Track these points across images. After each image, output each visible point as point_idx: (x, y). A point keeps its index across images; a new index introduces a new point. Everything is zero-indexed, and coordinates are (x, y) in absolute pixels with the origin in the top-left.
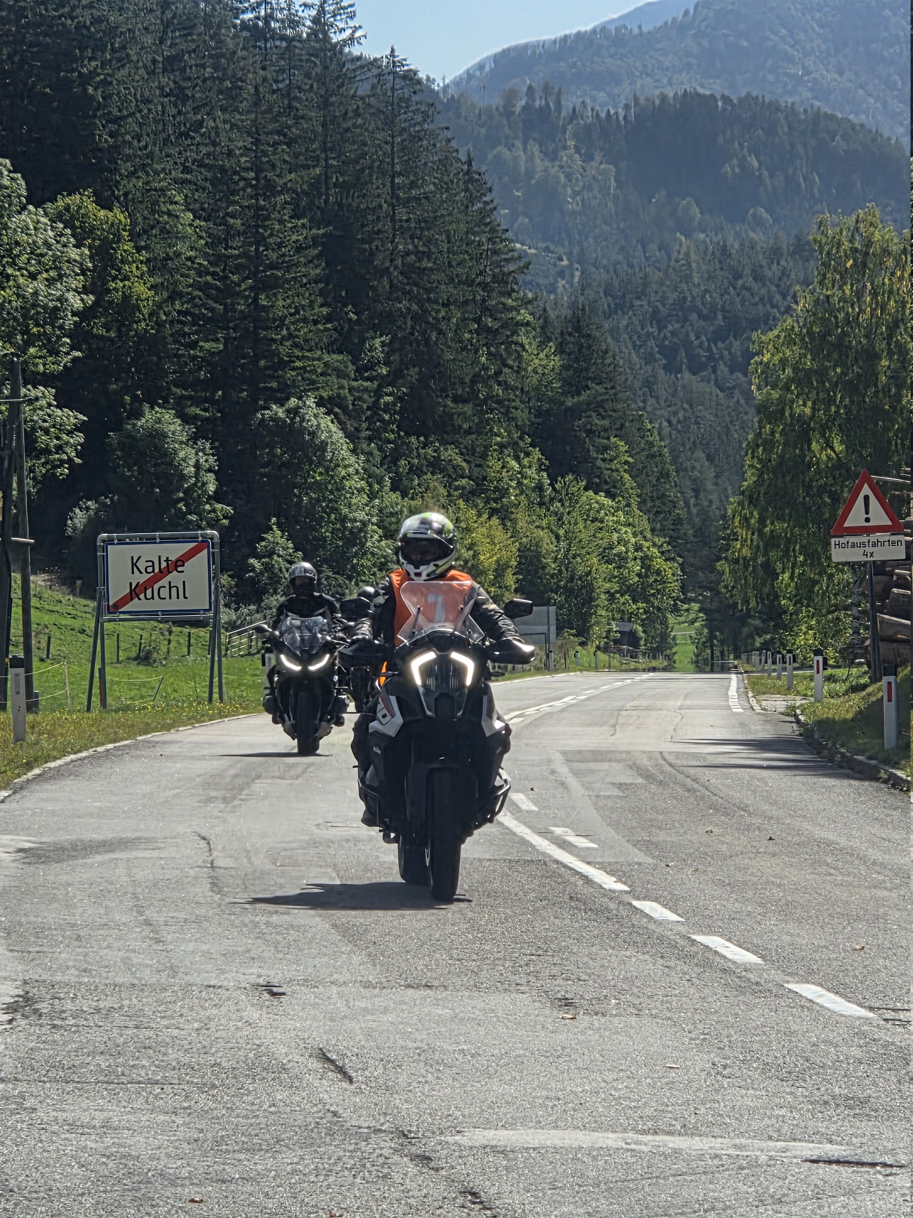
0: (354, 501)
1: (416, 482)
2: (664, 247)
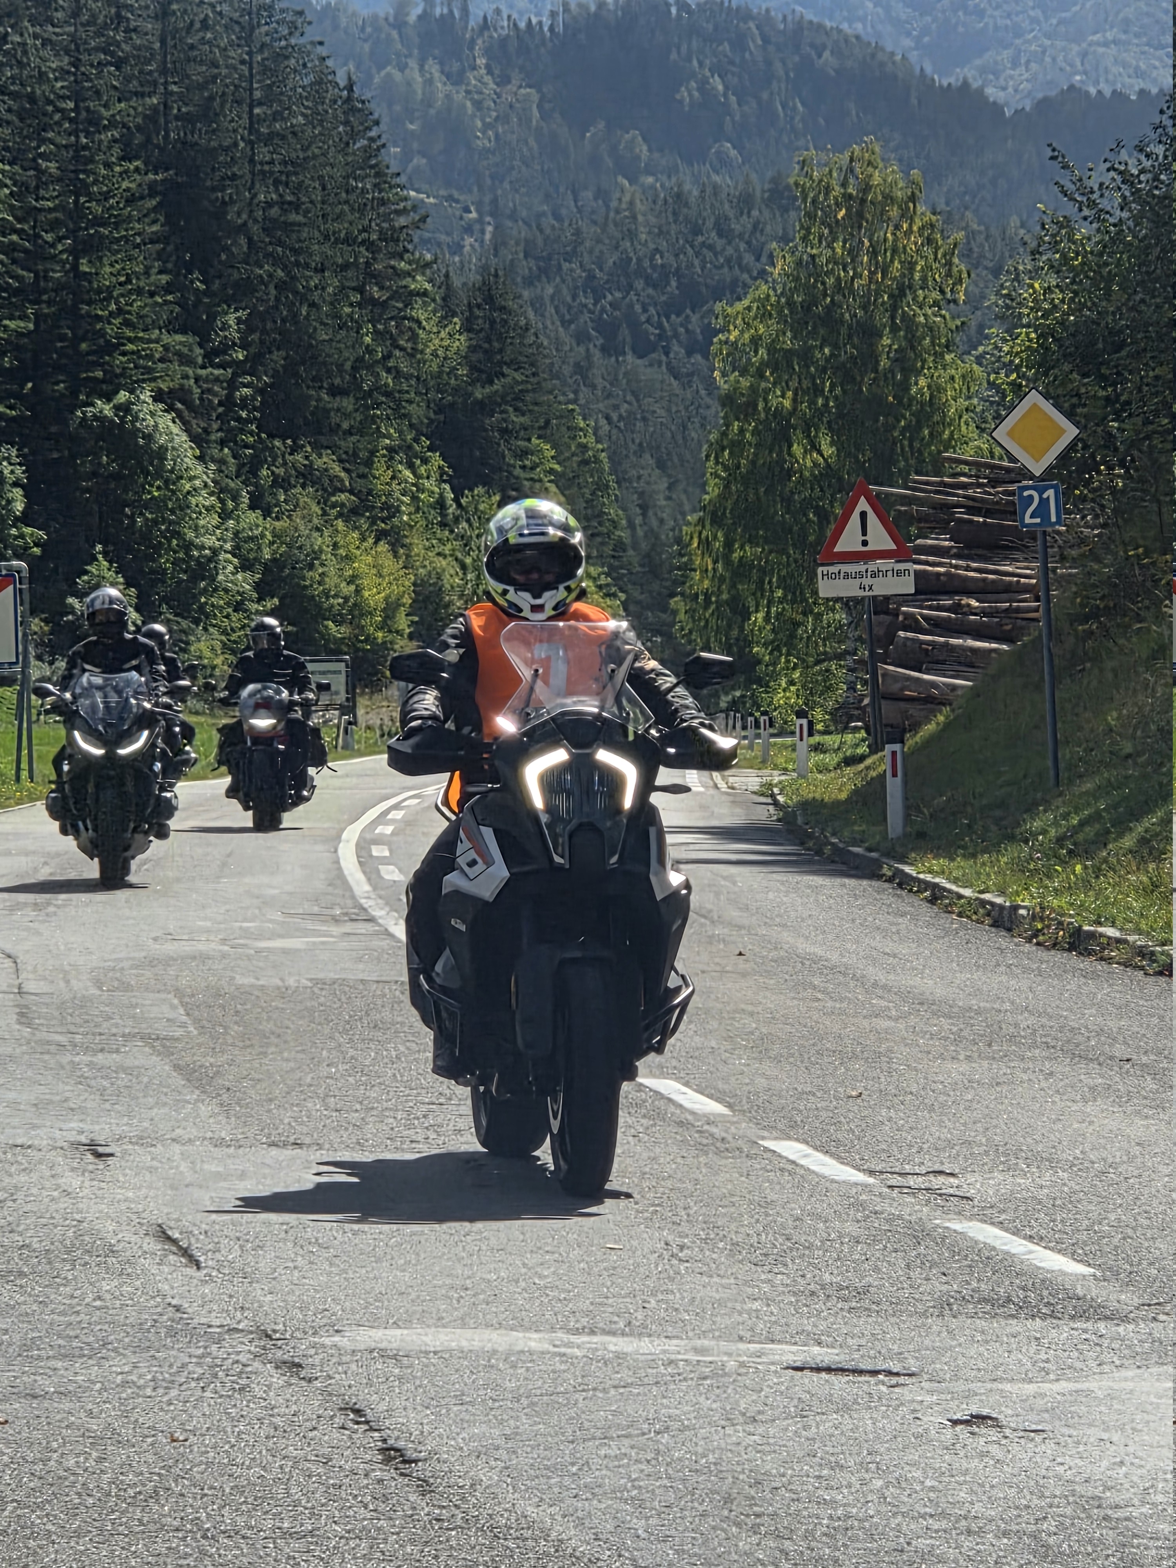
0: (202, 522)
1: (282, 498)
2: (601, 194)
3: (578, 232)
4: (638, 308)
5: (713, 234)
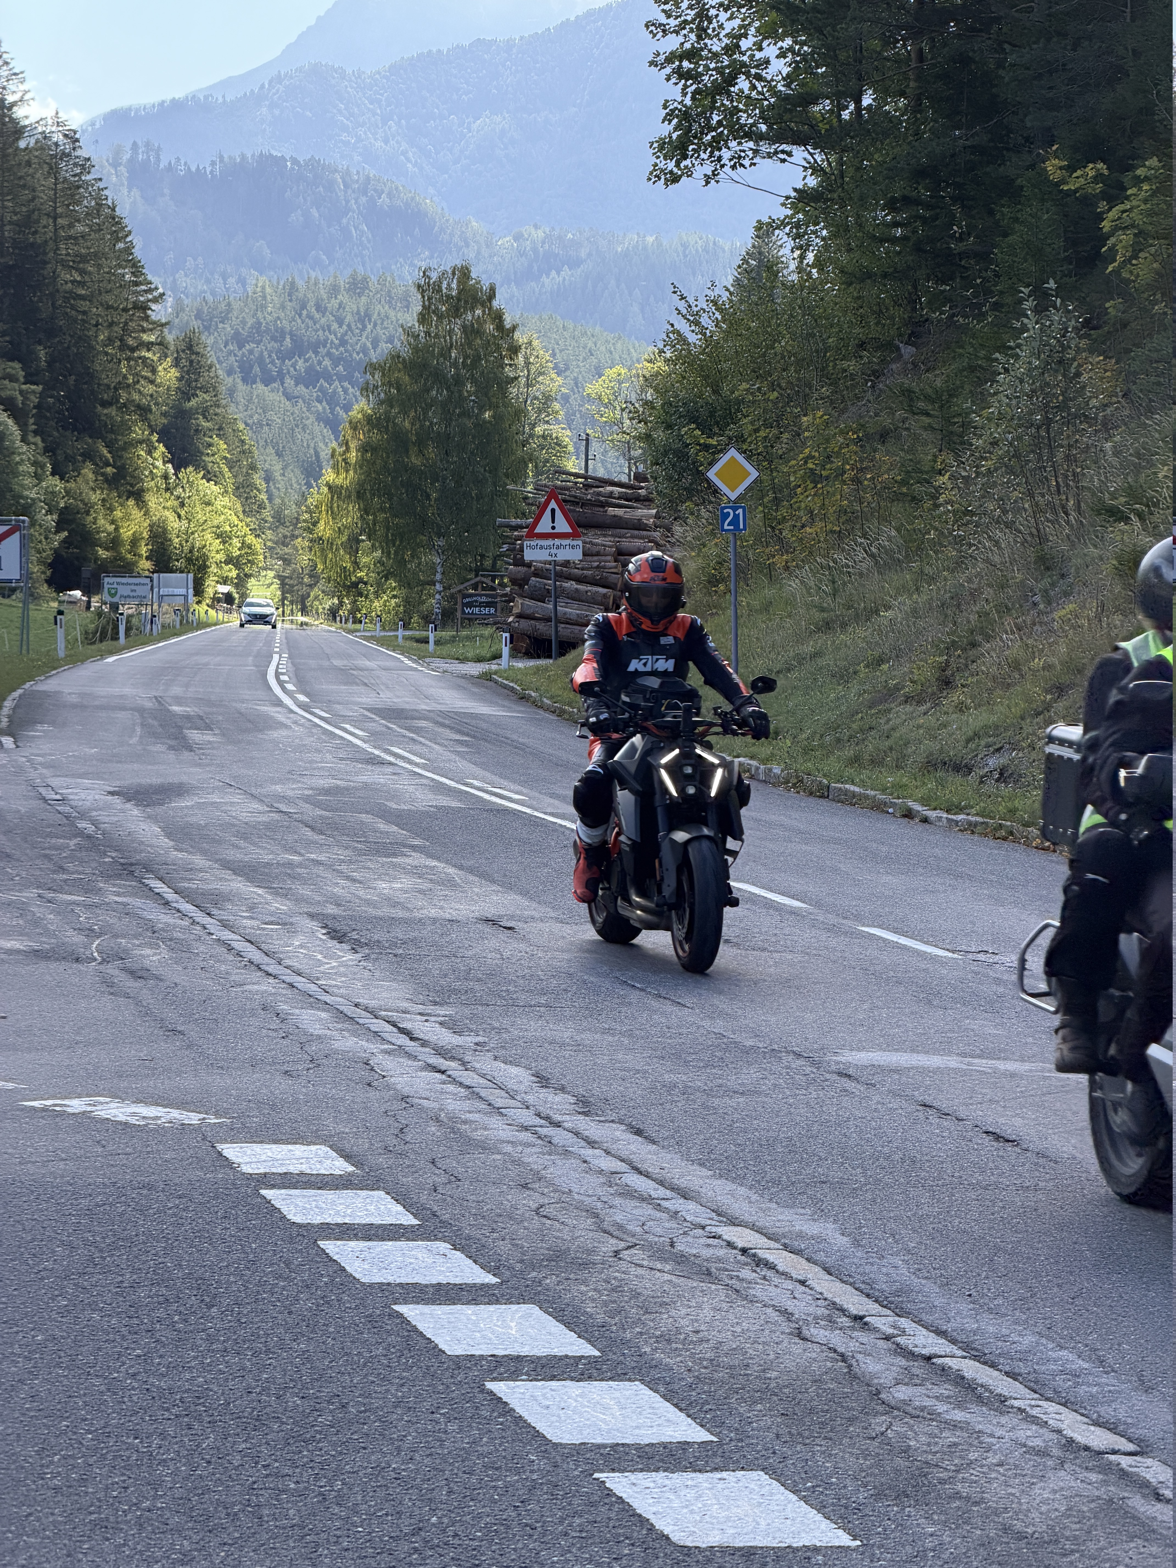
0: (26, 482)
1: (71, 468)
2: (242, 281)
3: (229, 304)
4: (265, 353)
5: (313, 310)
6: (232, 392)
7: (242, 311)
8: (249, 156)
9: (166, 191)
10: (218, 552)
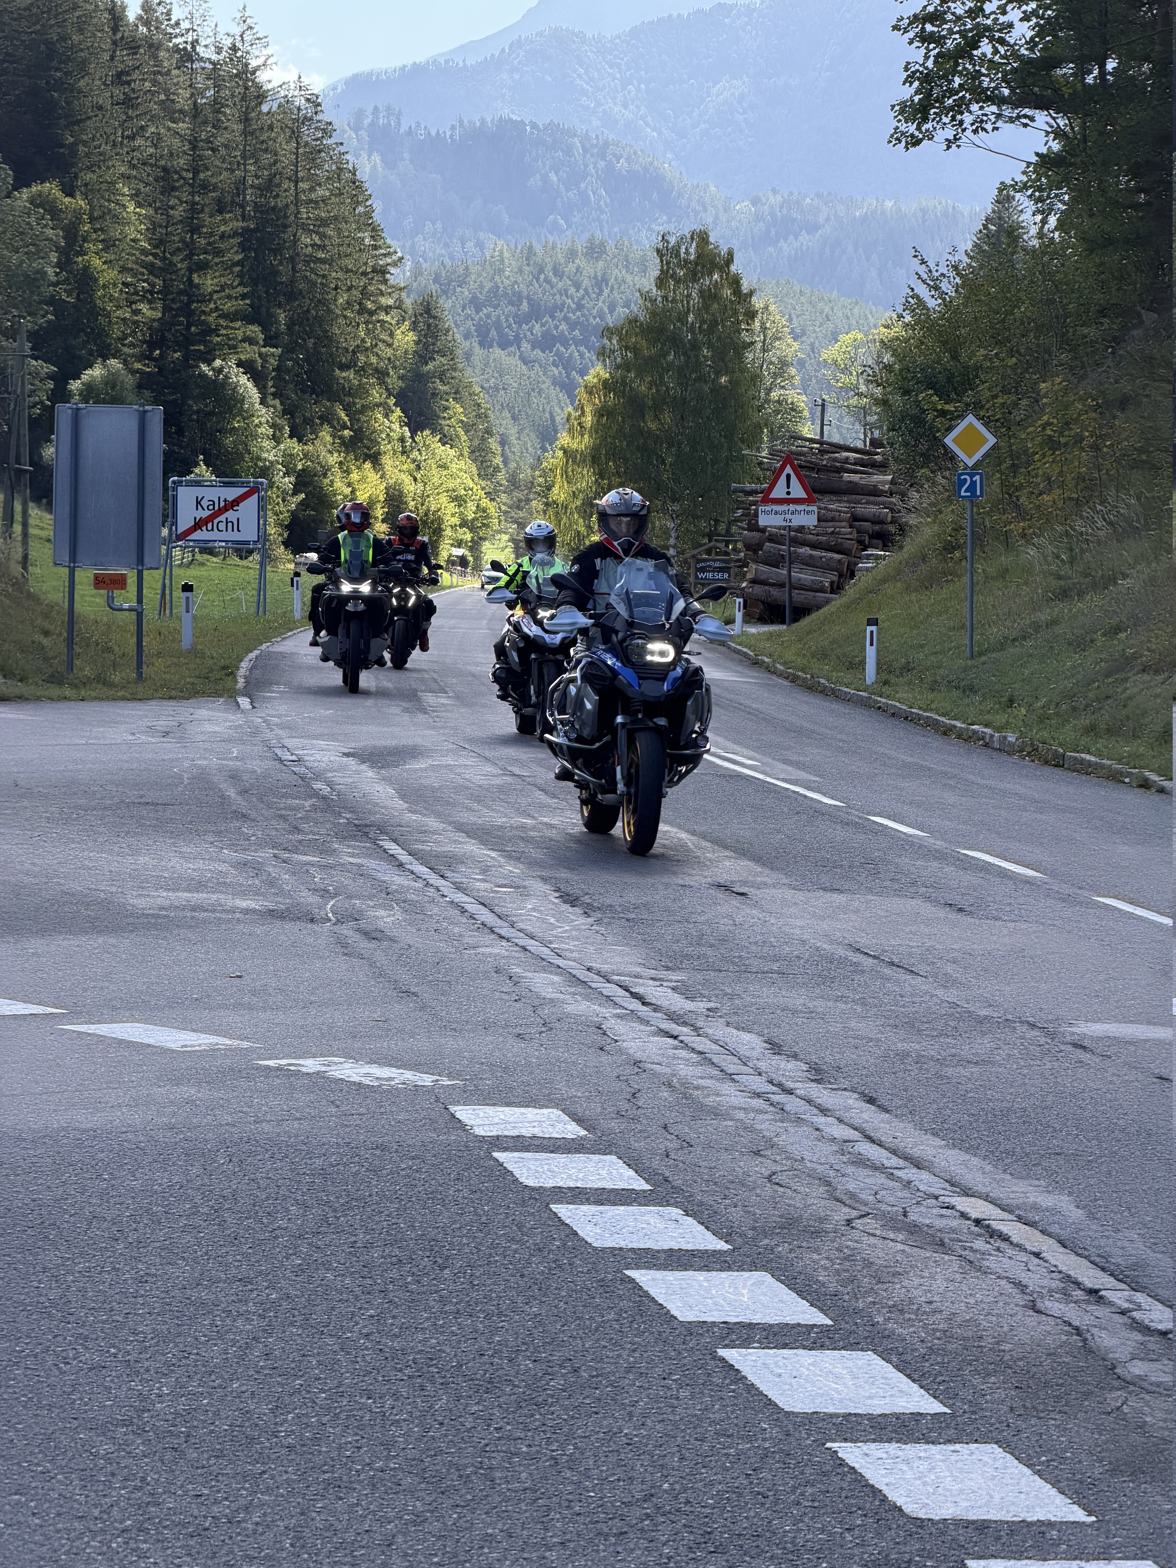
0: (264, 445)
1: (309, 431)
4: (502, 317)
5: (551, 274)
6: (468, 356)
7: (479, 275)
8: (489, 120)
9: (406, 155)
10: (453, 515)
